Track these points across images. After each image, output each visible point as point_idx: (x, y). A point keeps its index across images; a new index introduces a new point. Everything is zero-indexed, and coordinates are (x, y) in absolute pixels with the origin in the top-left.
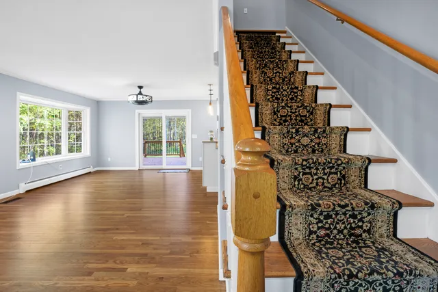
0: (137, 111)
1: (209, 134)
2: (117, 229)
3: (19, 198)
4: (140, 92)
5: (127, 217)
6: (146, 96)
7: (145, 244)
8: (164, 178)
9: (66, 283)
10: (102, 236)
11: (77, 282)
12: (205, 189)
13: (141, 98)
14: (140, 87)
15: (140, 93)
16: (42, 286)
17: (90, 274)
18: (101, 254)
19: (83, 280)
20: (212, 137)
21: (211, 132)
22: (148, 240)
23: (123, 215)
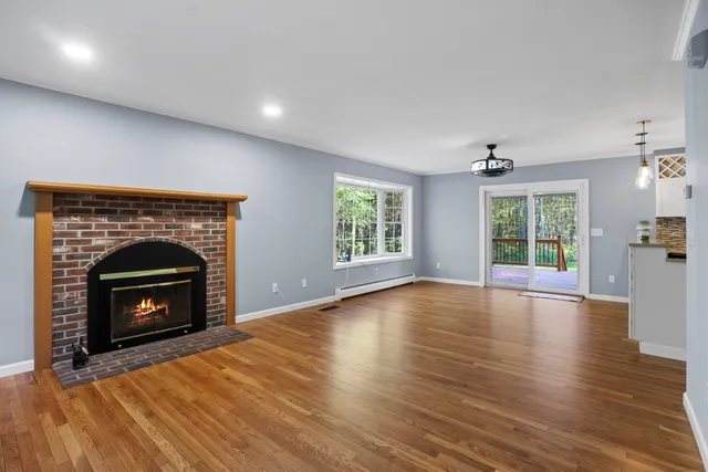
0: (482, 188)
1: (639, 227)
2: (465, 386)
3: (335, 307)
4: (491, 154)
5: (480, 368)
6: (503, 160)
7: (519, 430)
8: (530, 308)
9: (403, 455)
10: (443, 391)
11: (416, 459)
12: (635, 345)
13: (493, 164)
14: (491, 147)
15: (492, 157)
16: (374, 444)
17: (434, 453)
18: (446, 423)
19: (425, 459)
20: (647, 234)
21: (645, 223)
22: (525, 425)
23: (471, 363)
